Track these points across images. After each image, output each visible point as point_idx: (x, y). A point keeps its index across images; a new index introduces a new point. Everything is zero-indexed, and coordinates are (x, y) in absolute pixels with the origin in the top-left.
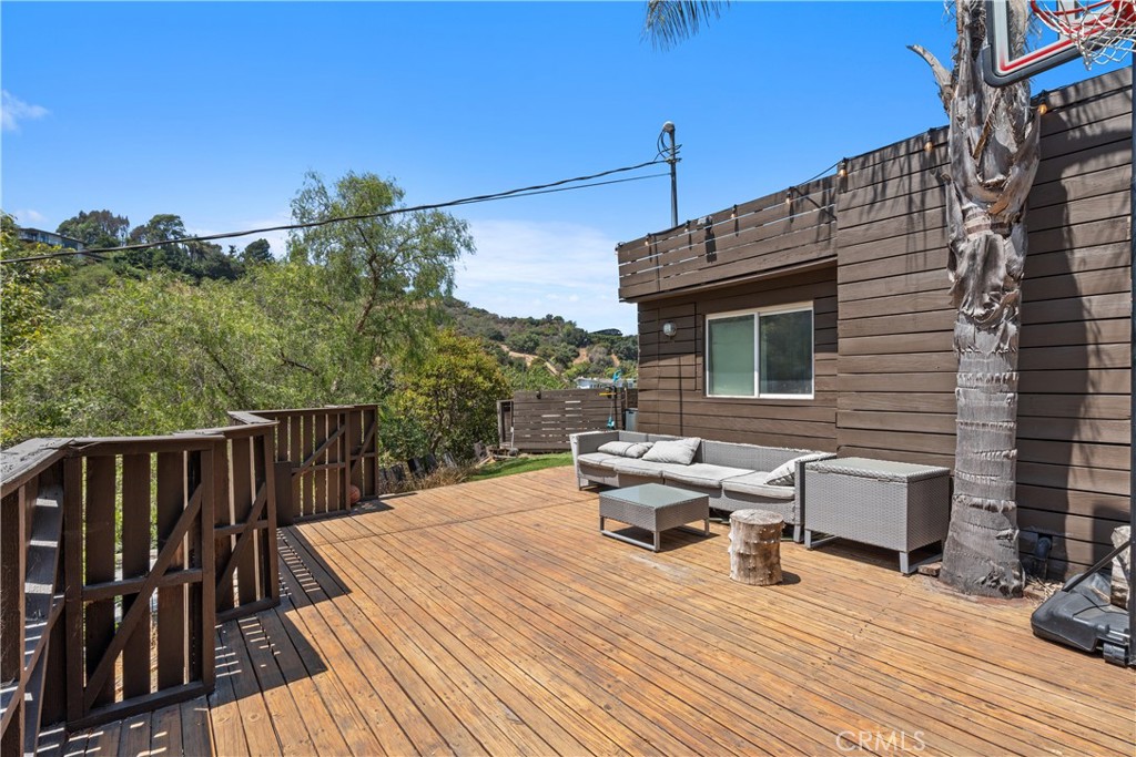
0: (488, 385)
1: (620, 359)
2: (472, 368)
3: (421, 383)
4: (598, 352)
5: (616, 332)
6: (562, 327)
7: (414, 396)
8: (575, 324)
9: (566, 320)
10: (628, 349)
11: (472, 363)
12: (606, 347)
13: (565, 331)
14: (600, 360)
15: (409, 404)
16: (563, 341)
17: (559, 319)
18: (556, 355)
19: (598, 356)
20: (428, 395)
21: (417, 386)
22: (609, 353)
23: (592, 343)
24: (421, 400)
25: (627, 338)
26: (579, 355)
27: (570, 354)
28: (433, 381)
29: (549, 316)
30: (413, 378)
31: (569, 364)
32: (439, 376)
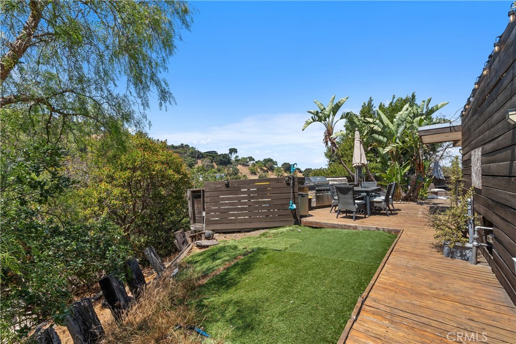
0: (177, 176)
1: (217, 164)
2: (163, 163)
3: (116, 176)
4: (207, 161)
5: (215, 152)
6: (189, 150)
7: (109, 187)
8: (195, 148)
9: (191, 147)
10: (221, 160)
11: (163, 158)
12: (210, 159)
13: (190, 151)
14: (208, 165)
15: (104, 195)
16: (189, 156)
17: (187, 146)
18: (186, 163)
19: (207, 163)
20: (123, 186)
21: (111, 178)
22: (212, 162)
23: (204, 157)
24: (117, 191)
25: (220, 155)
26: (197, 163)
27: (193, 162)
28: (128, 173)
29: (182, 145)
30: (107, 170)
31: (193, 167)
32: (134, 169)
